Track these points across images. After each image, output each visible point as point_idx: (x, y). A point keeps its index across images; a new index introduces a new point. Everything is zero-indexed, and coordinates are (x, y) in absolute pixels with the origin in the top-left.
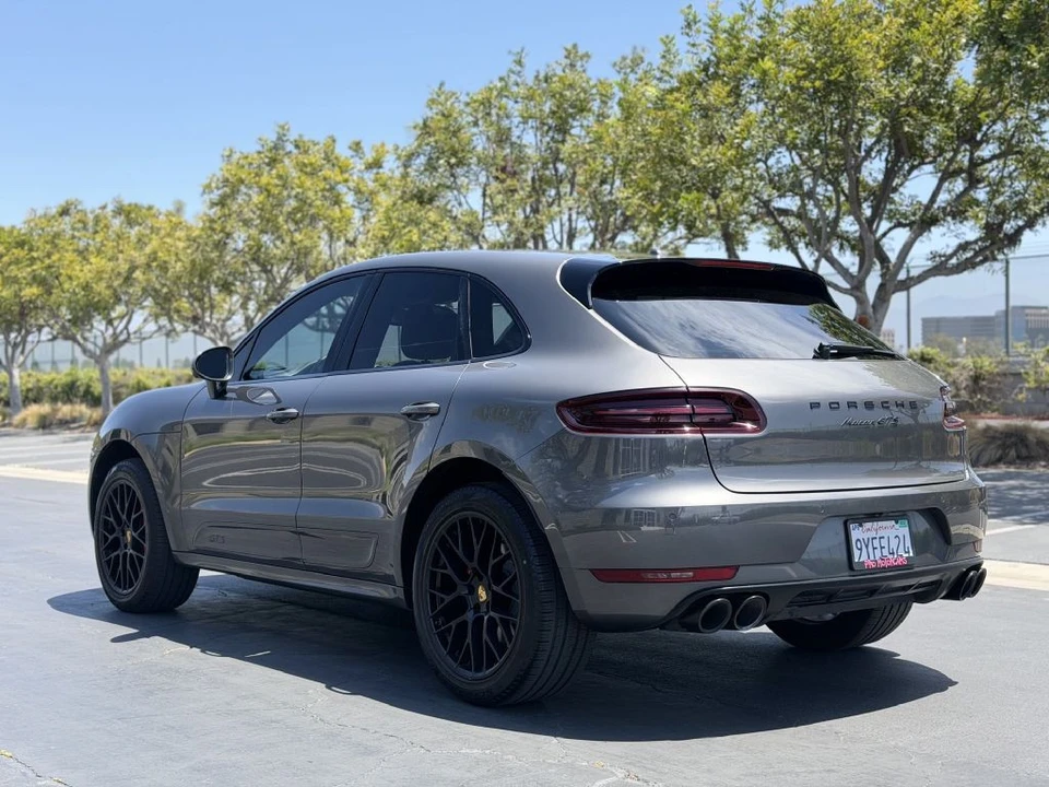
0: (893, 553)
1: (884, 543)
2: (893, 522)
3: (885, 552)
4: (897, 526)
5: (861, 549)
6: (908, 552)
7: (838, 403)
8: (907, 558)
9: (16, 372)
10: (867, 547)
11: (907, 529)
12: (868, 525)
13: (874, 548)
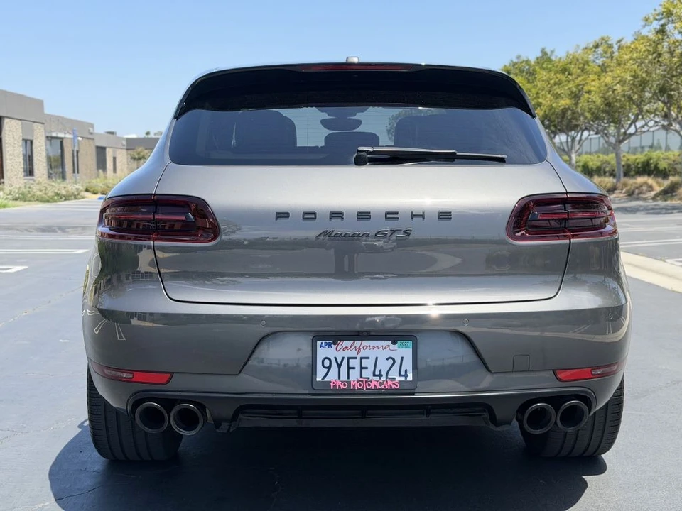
0: (380, 376)
1: (368, 363)
2: (389, 342)
3: (368, 374)
4: (392, 346)
5: (328, 368)
6: (406, 376)
7: (314, 213)
8: (400, 382)
9: (574, 156)
10: (339, 366)
11: (410, 350)
12: (346, 343)
13: (349, 368)
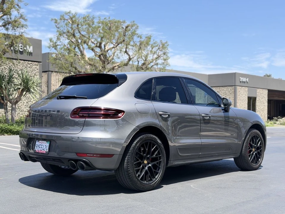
1: (42, 147)
2: (46, 142)
3: (42, 149)
5: (37, 147)
6: (47, 150)
11: (49, 144)
12: (40, 141)
13: (40, 147)
